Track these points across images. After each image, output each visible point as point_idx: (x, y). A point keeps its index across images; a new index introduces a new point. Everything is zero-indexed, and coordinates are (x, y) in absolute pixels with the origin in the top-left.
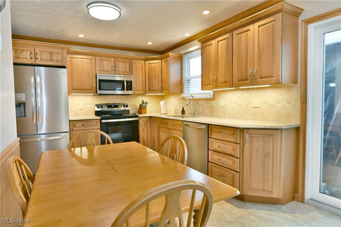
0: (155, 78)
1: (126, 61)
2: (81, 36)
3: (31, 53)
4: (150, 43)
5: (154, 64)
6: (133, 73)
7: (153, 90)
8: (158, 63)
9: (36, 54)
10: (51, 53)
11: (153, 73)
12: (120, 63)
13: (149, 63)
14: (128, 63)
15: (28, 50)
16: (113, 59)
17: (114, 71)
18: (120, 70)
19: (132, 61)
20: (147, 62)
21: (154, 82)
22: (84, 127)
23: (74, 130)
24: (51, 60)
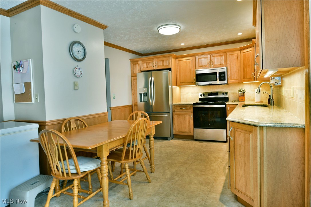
0: (249, 66)
1: (222, 55)
2: (182, 44)
3: (153, 63)
4: (240, 34)
5: (248, 52)
6: (228, 64)
7: (247, 78)
8: (251, 50)
9: (155, 63)
10: (163, 61)
11: (247, 61)
12: (216, 58)
13: (244, 53)
14: (223, 56)
15: (151, 62)
16: (209, 56)
17: (210, 65)
18: (216, 63)
19: (227, 54)
20: (242, 52)
21: (247, 70)
22: (182, 110)
23: (175, 111)
24: (163, 66)
